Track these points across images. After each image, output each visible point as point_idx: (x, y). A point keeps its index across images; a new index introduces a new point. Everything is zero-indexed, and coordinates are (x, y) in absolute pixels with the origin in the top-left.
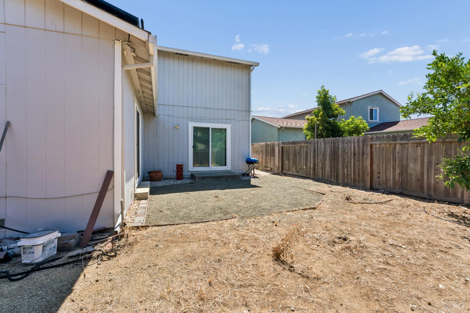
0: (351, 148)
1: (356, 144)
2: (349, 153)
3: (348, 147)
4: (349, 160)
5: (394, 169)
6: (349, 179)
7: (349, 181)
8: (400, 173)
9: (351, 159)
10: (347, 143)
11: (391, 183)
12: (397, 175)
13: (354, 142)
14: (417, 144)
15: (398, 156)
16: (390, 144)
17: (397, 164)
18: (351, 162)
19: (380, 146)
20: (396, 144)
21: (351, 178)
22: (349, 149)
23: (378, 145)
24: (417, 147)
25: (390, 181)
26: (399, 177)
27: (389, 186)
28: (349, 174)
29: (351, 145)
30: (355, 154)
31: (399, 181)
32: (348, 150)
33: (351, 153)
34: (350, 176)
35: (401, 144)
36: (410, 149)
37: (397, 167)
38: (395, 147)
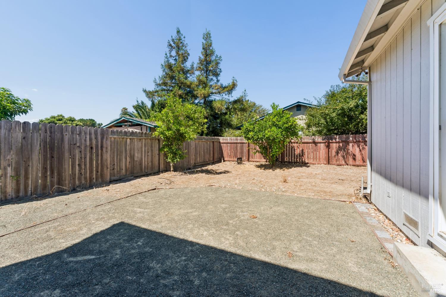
0: (85, 141)
1: (93, 136)
2: (83, 147)
3: (81, 139)
4: (83, 156)
5: (126, 159)
6: (83, 179)
7: (83, 182)
8: (130, 161)
9: (85, 155)
10: (78, 134)
11: (124, 171)
12: (128, 163)
13: (90, 134)
14: (139, 139)
15: (129, 148)
16: (123, 138)
17: (128, 155)
18: (85, 158)
19: (115, 139)
20: (127, 139)
21: (85, 178)
22: (83, 141)
23: (113, 139)
24: (139, 141)
25: (123, 169)
26: (129, 164)
27: (122, 174)
28: (83, 174)
29: (86, 137)
30: (92, 148)
31: (129, 168)
32: (81, 143)
33: (86, 146)
34: (85, 175)
35: (130, 139)
36: (136, 143)
37: (128, 157)
38: (127, 141)
